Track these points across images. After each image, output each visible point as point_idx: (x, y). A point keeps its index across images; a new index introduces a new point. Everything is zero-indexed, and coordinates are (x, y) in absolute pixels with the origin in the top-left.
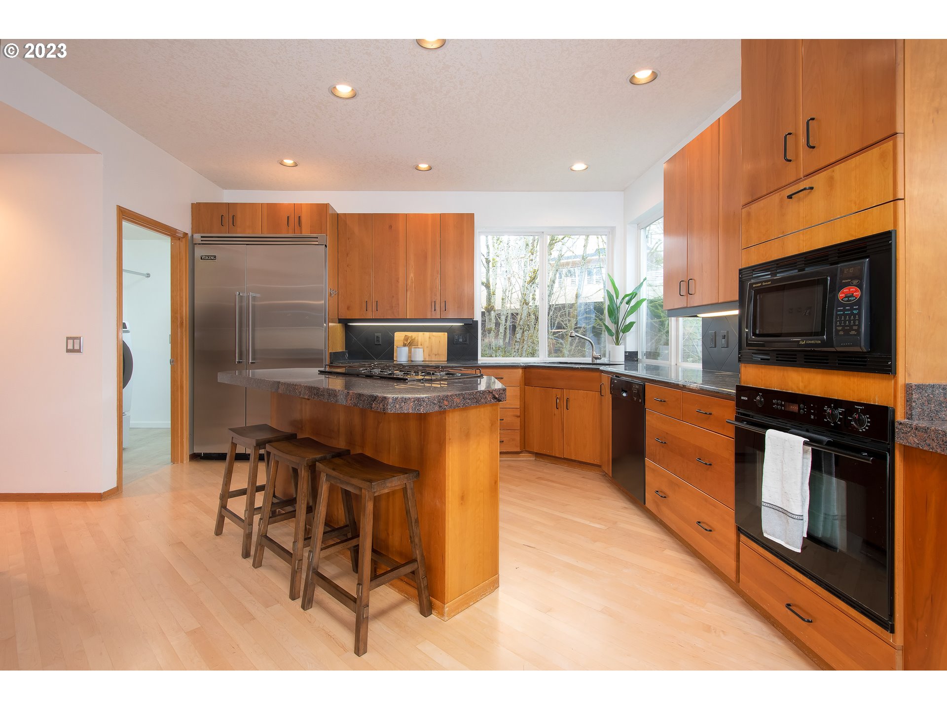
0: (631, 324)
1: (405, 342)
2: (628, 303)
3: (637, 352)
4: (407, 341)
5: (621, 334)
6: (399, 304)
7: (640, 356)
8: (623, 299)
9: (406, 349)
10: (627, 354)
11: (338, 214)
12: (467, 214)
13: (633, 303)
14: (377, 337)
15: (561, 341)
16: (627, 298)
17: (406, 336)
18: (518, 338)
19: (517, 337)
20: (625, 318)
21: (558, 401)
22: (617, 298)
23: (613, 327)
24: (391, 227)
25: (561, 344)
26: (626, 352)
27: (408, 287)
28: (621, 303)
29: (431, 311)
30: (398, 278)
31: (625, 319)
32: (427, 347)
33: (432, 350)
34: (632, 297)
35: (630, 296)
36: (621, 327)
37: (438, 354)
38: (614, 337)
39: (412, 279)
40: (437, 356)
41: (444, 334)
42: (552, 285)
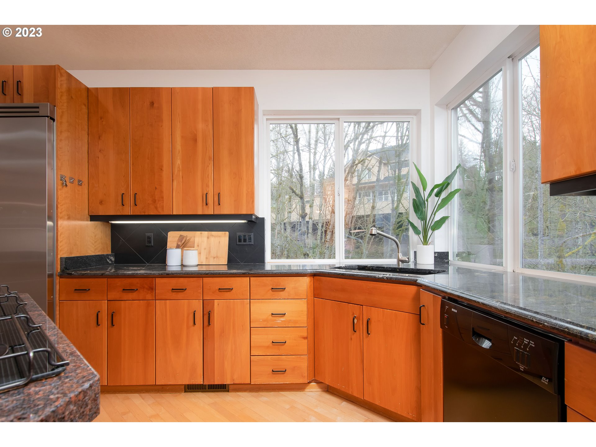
0: (443, 220)
1: (179, 243)
2: (438, 195)
3: (448, 253)
4: (182, 241)
5: (430, 232)
6: (163, 198)
7: (450, 258)
8: (432, 190)
9: (179, 251)
10: (436, 255)
11: (88, 88)
12: (245, 88)
13: (443, 195)
14: (149, 238)
15: (360, 240)
16: (436, 190)
17: (181, 236)
18: (328, 239)
19: (327, 237)
20: (434, 213)
21: (356, 321)
22: (424, 189)
23: (418, 224)
24: (152, 104)
25: (360, 243)
26: (435, 253)
27: (174, 176)
28: (430, 195)
29: (203, 206)
30: (162, 166)
31: (435, 215)
32: (205, 249)
33: (210, 252)
34: (442, 188)
35: (440, 187)
36: (430, 224)
37: (217, 257)
38: (421, 236)
39: (179, 167)
40: (215, 259)
41: (225, 234)
42: (354, 201)
